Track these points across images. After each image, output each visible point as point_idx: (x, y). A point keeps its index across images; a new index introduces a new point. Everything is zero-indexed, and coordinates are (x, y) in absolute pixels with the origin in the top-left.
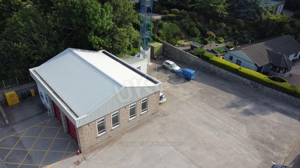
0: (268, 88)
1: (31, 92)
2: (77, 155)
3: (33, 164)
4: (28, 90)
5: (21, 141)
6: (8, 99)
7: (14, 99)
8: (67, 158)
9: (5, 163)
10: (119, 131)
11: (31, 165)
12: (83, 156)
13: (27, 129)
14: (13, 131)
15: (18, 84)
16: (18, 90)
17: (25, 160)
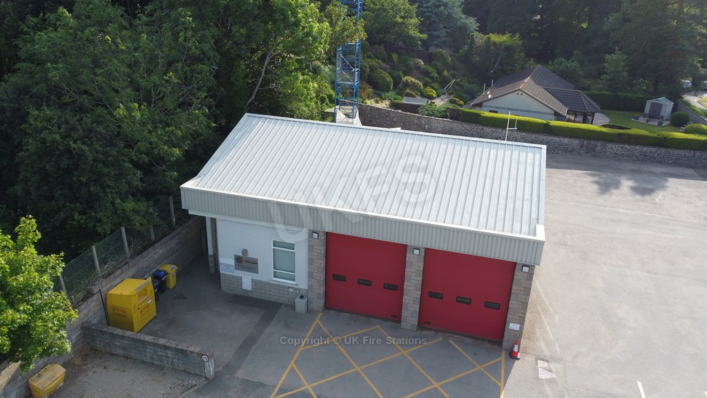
0: (614, 146)
1: (166, 273)
6: (135, 307)
7: (146, 302)
13: (292, 364)
14: (257, 385)
15: (129, 256)
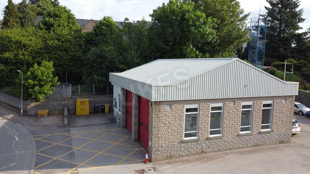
1: (104, 106)
2: (143, 164)
3: (73, 162)
4: (103, 104)
5: (71, 140)
6: (78, 105)
7: (84, 107)
8: (126, 164)
9: (38, 153)
10: (220, 149)
11: (69, 161)
12: (153, 166)
13: (85, 132)
14: (69, 131)
15: (94, 95)
16: (91, 101)
17: (64, 156)
